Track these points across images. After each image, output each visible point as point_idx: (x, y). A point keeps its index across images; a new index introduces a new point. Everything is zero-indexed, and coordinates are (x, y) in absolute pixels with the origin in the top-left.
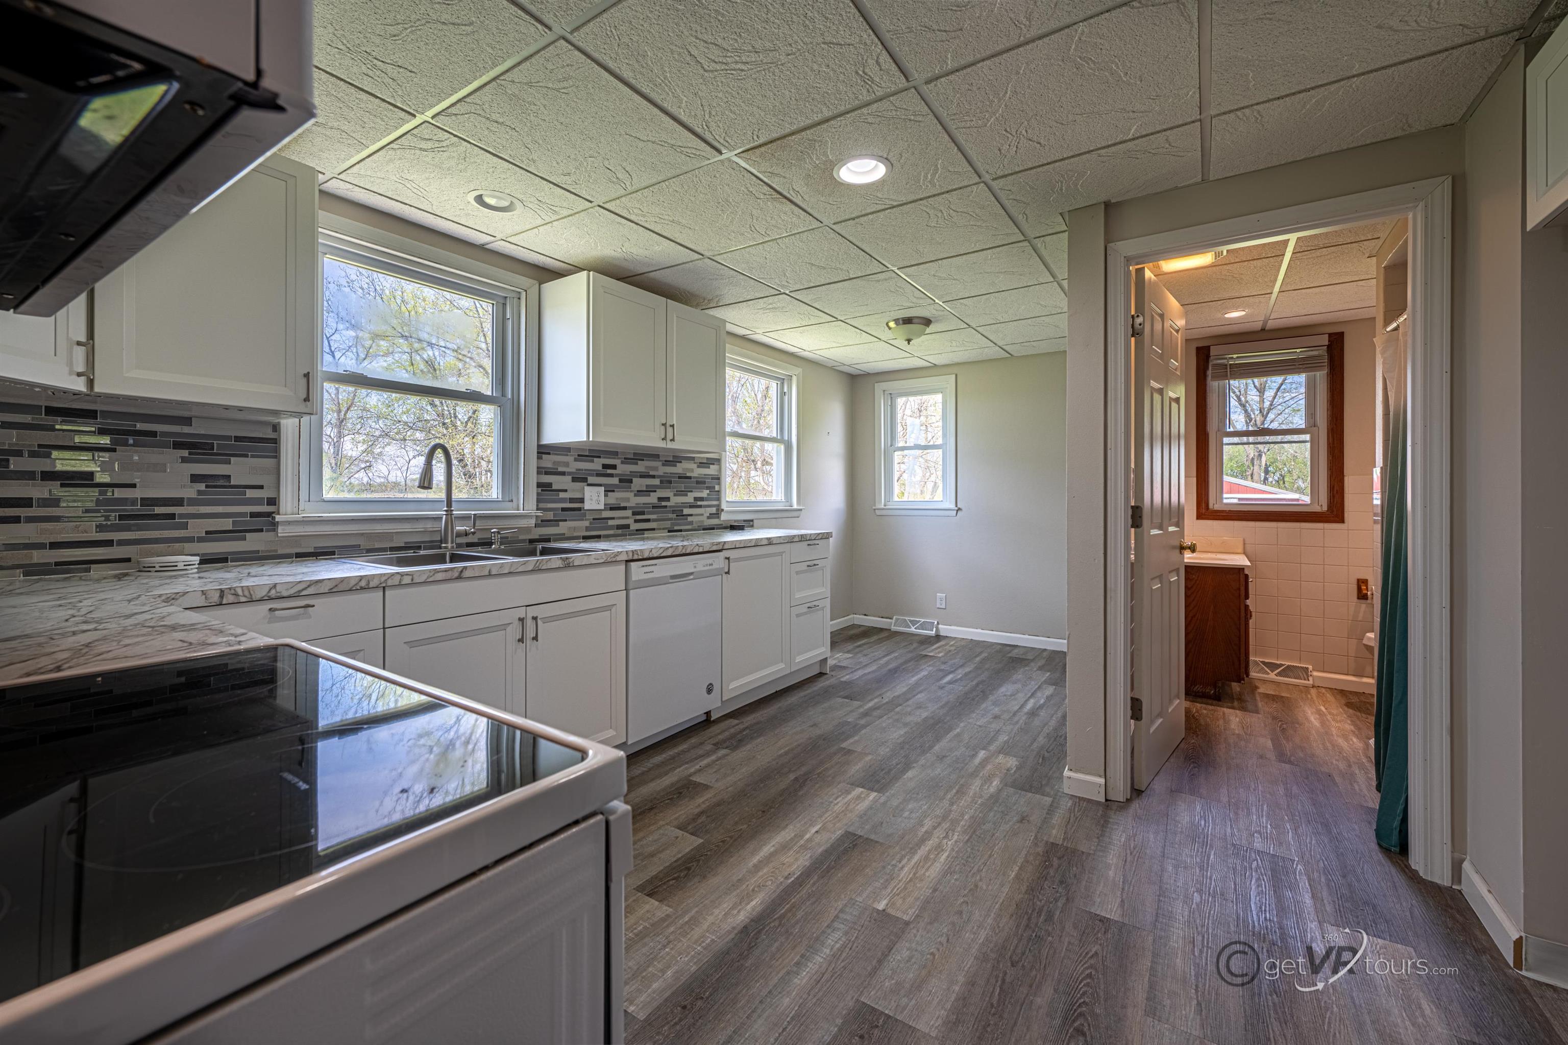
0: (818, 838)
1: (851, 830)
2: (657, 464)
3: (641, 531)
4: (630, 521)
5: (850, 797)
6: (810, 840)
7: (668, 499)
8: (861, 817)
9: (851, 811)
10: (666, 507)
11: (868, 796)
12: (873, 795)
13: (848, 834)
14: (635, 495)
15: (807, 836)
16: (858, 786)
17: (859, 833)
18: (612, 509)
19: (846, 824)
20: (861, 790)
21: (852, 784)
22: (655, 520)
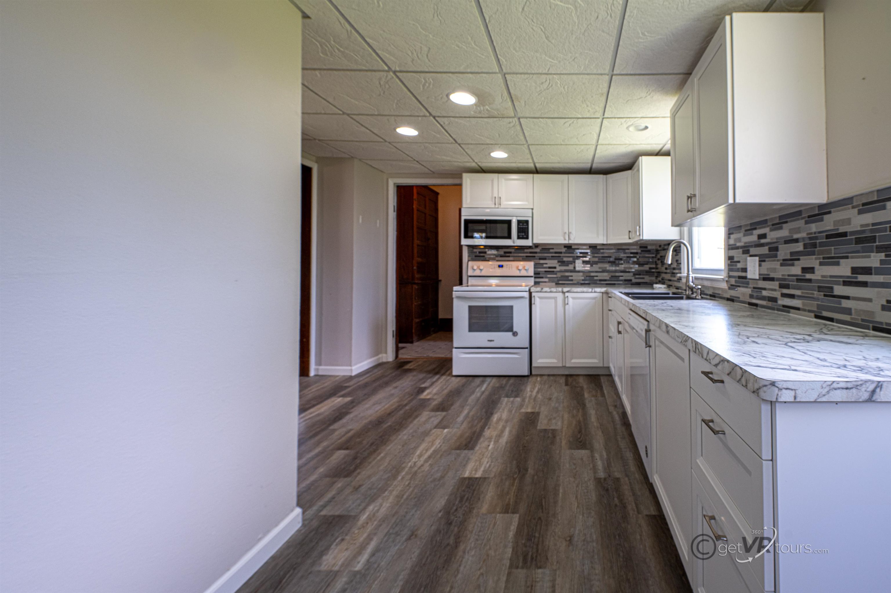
0: (486, 443)
1: (472, 451)
2: (800, 223)
3: (787, 308)
4: (777, 294)
5: (482, 469)
6: (490, 442)
7: (811, 270)
8: (469, 459)
9: (476, 460)
10: (810, 281)
11: (471, 473)
12: (467, 475)
13: (472, 448)
14: (782, 265)
15: (492, 443)
16: (480, 478)
17: (466, 451)
18: (765, 279)
19: (476, 453)
20: (477, 476)
21: (485, 478)
22: (800, 297)
